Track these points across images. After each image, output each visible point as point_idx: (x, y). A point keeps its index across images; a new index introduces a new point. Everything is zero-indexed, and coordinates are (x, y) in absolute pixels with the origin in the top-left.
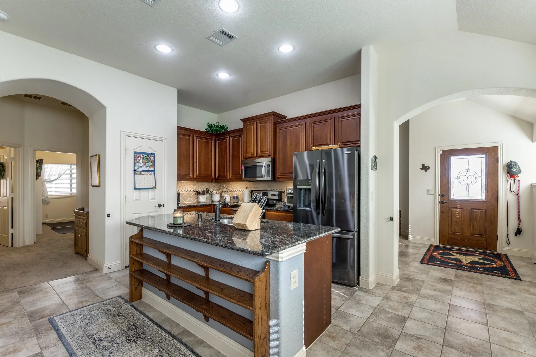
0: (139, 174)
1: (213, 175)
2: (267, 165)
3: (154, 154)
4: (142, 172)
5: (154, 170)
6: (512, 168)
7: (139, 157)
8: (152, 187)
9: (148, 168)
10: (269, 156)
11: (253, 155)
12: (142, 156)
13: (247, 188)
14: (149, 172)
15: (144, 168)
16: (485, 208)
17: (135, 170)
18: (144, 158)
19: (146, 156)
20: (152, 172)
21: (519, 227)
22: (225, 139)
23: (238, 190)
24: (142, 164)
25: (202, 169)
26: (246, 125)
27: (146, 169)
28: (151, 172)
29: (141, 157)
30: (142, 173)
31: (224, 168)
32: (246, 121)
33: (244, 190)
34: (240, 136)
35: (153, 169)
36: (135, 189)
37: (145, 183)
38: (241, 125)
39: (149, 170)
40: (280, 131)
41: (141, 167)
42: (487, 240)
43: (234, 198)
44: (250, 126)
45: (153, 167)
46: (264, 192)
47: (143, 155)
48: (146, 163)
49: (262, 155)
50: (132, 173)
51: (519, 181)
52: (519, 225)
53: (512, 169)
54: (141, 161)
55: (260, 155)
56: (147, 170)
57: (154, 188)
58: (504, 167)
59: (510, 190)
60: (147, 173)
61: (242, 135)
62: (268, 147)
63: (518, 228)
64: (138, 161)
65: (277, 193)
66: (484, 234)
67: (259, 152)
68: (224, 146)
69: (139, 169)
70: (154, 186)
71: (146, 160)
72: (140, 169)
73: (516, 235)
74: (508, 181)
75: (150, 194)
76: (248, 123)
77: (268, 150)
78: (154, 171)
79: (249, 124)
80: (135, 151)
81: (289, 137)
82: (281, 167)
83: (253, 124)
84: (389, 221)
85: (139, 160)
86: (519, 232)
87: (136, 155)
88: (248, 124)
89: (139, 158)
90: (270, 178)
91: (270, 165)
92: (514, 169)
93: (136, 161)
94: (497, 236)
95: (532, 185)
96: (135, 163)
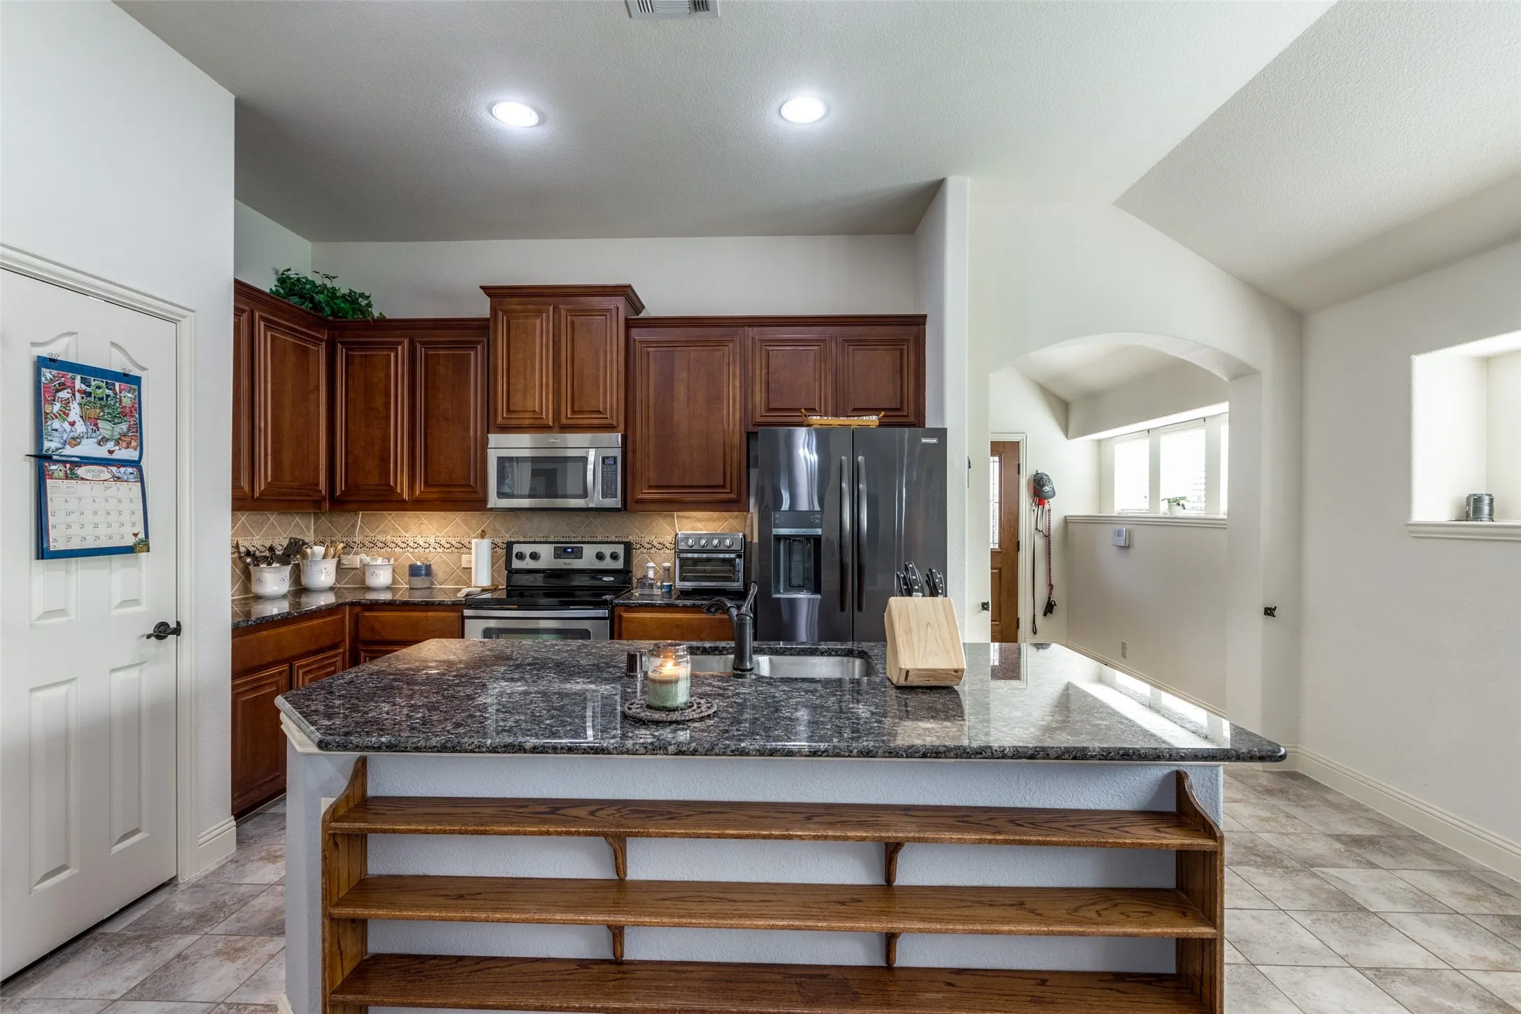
0: (67, 478)
1: (323, 486)
2: (604, 459)
3: (137, 381)
4: (78, 464)
5: (137, 459)
6: (1043, 486)
7: (62, 386)
8: (131, 544)
9: (110, 445)
10: (610, 428)
11: (540, 422)
12: (78, 385)
13: (483, 535)
14: (114, 469)
15: (89, 448)
16: (999, 566)
17: (42, 459)
18: (89, 394)
19: (99, 387)
20: (130, 470)
21: (1049, 598)
22: (390, 349)
23: (432, 541)
24: (80, 428)
25: (287, 458)
26: (505, 312)
27: (102, 452)
28: (122, 470)
29: (73, 388)
30: (81, 471)
31: (384, 460)
32: (504, 296)
33: (474, 541)
34: (471, 345)
35: (132, 454)
36: (43, 552)
37: (96, 526)
38: (481, 308)
39: (114, 456)
40: (648, 353)
41: (75, 441)
42: (1002, 629)
43: (414, 571)
44: (526, 317)
45: (134, 444)
46: (565, 550)
47: (84, 381)
48: (101, 424)
49: (581, 422)
50: (27, 471)
51: (1049, 510)
52: (1050, 593)
53: (1044, 488)
54: (75, 412)
55: (569, 422)
56: (107, 456)
57: (141, 546)
58: (1029, 482)
59: (1037, 529)
60: (105, 473)
61: (479, 342)
62: (610, 398)
63: (1049, 601)
64: (57, 407)
65: (620, 550)
66: (998, 620)
67: (566, 410)
68: (382, 375)
69: (66, 452)
70: (142, 536)
71: (102, 408)
72: (68, 451)
73: (1045, 614)
74: (1034, 510)
75: (115, 573)
76: (513, 304)
77: (605, 409)
78: (136, 464)
79: (521, 311)
80: (44, 352)
81: (684, 375)
82: (652, 466)
83: (541, 312)
84: (980, 612)
85: (66, 403)
86: (1049, 608)
87: (49, 376)
88: (514, 311)
89: (64, 394)
90: (615, 502)
91: (615, 458)
92: (1047, 489)
93: (48, 408)
94: (1018, 619)
95: (1067, 518)
96: (40, 418)
